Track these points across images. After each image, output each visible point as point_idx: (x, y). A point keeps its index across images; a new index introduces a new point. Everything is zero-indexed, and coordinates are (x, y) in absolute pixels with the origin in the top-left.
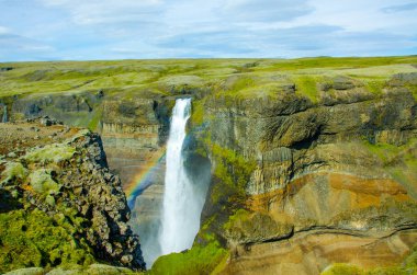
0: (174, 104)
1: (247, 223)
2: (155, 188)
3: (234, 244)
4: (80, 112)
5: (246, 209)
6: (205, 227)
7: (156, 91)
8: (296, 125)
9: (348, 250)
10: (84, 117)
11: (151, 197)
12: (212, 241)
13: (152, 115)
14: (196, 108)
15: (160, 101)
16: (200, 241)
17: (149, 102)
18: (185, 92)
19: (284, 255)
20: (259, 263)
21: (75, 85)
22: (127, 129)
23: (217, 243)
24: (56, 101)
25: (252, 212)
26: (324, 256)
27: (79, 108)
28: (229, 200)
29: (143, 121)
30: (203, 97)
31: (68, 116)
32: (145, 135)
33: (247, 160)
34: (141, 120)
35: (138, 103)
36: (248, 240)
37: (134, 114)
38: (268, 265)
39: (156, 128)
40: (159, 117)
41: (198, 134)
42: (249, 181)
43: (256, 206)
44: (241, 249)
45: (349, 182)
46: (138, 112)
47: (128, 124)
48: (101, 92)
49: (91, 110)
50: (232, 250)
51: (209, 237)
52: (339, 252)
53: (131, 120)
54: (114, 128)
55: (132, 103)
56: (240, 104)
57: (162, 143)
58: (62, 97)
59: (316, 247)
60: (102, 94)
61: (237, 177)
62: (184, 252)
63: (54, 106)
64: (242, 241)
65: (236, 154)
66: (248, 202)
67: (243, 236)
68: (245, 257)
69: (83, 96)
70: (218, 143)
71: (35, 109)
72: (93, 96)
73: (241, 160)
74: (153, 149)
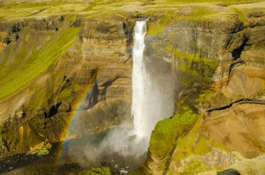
0: (134, 25)
1: (214, 99)
2: (120, 81)
3: (203, 111)
4: (50, 31)
5: (212, 90)
7: (120, 16)
8: (238, 39)
9: (257, 112)
10: (53, 34)
11: (116, 86)
12: (187, 110)
13: (122, 32)
14: (150, 27)
15: (126, 23)
16: (178, 110)
17: (121, 23)
18: (139, 17)
19: (227, 116)
20: (216, 121)
21: (33, 12)
22: (103, 41)
23: (191, 111)
24: (31, 23)
25: (215, 92)
26: (245, 116)
27: (48, 28)
28: (198, 84)
29: (115, 36)
31: (41, 34)
32: (117, 45)
33: (211, 60)
34: (113, 35)
35: (113, 23)
36: (211, 108)
37: (108, 31)
38: (220, 122)
39: (125, 40)
40: (126, 33)
41: (154, 45)
42: (214, 73)
43: (217, 88)
44: (206, 114)
45: (260, 74)
46: (112, 30)
47: (103, 38)
48: (62, 17)
49: (57, 30)
50: (202, 115)
51: (185, 108)
52: (253, 113)
53: (106, 35)
54: (92, 41)
55: (108, 24)
56: (207, 25)
57: (130, 51)
58: (35, 20)
59: (241, 111)
60: (62, 19)
61: (203, 71)
62: (171, 118)
63: (29, 27)
64: (208, 109)
65: (200, 57)
66: (212, 86)
67: (210, 106)
68: (209, 118)
69: (50, 20)
70: (178, 50)
71: (16, 29)
72: (56, 20)
73: (206, 60)
74: (121, 55)
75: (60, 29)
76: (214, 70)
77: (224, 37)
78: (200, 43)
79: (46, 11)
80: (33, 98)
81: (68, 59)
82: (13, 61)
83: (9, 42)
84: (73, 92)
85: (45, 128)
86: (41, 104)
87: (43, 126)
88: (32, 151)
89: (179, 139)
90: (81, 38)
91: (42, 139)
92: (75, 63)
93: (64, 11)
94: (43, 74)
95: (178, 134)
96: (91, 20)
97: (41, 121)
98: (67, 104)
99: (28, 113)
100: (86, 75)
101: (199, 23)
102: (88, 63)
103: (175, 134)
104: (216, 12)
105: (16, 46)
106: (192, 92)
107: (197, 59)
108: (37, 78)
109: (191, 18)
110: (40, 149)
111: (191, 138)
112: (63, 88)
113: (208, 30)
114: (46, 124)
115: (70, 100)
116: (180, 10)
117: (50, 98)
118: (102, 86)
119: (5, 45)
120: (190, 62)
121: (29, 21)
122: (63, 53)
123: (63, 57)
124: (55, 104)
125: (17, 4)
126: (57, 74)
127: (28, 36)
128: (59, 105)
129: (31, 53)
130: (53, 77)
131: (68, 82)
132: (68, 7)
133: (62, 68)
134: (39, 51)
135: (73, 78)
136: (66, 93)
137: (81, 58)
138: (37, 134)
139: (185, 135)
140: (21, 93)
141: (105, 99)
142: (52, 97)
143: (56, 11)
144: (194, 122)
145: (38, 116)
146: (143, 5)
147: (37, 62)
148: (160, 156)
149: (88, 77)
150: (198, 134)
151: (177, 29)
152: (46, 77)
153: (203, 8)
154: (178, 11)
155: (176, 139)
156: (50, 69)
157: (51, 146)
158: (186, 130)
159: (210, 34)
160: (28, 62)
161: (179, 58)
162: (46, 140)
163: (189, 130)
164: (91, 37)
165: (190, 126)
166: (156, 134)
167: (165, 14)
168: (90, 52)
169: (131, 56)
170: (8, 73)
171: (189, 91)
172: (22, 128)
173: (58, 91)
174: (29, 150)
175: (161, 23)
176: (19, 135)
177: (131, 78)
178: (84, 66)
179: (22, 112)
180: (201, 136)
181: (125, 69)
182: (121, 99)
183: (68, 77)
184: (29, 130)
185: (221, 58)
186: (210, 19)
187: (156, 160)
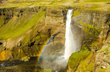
0: (67, 11)
1: (98, 45)
2: (60, 34)
3: (93, 50)
4: (34, 13)
5: (98, 42)
6: (84, 45)
7: (62, 7)
10: (35, 14)
11: (58, 36)
12: (86, 49)
13: (62, 14)
14: (74, 12)
15: (64, 10)
16: (82, 49)
17: (61, 10)
18: (70, 8)
21: (29, 5)
22: (54, 18)
23: (88, 50)
24: (27, 9)
25: (99, 42)
27: (34, 11)
28: (92, 38)
29: (59, 16)
30: (77, 9)
31: (31, 14)
32: (59, 19)
33: (98, 28)
34: (58, 15)
35: (58, 10)
37: (56, 13)
39: (63, 18)
40: (64, 15)
41: (75, 20)
42: (99, 34)
43: (100, 40)
44: (95, 52)
46: (58, 13)
49: (37, 12)
50: (92, 52)
51: (85, 48)
53: (55, 15)
54: (50, 17)
55: (56, 10)
57: (65, 22)
58: (29, 8)
60: (40, 8)
61: (94, 32)
62: (79, 52)
63: (26, 11)
64: (96, 50)
65: (94, 26)
66: (98, 39)
67: (96, 48)
68: (96, 54)
69: (35, 8)
70: (85, 23)
71: (21, 11)
72: (37, 8)
73: (96, 28)
74: (61, 23)
75: (38, 12)
76: (100, 33)
77: (105, 18)
78: (94, 20)
79: (34, 4)
80: (25, 39)
81: (40, 24)
82: (19, 23)
83: (18, 16)
84: (41, 38)
85: (28, 51)
86: (27, 41)
87: (28, 50)
88: (22, 59)
89: (81, 61)
90: (45, 16)
91: (27, 55)
92: (43, 26)
93: (41, 5)
94: (29, 29)
95: (81, 59)
96: (50, 9)
97: (27, 48)
98: (38, 42)
99: (22, 44)
100: (46, 31)
101: (94, 12)
102: (47, 26)
103: (80, 59)
104: (103, 7)
105: (21, 18)
106: (89, 41)
107: (92, 27)
108: (27, 31)
109: (91, 9)
110: (26, 59)
111: (86, 61)
112: (37, 35)
113: (98, 15)
114: (29, 49)
115: (39, 41)
116: (87, 5)
117: (31, 39)
118: (53, 36)
119: (17, 17)
120: (89, 28)
121: (27, 8)
122: (38, 21)
123: (38, 23)
124: (33, 41)
125: (24, 2)
126: (35, 30)
127: (26, 14)
128: (34, 42)
129: (26, 21)
130: (33, 31)
131: (39, 33)
132: (43, 3)
133: (37, 27)
134: (29, 20)
135: (41, 32)
136: (38, 37)
137: (45, 24)
138: (25, 53)
139: (84, 60)
140: (20, 36)
141: (54, 41)
142: (32, 39)
143: (38, 5)
144: (89, 55)
145: (26, 46)
146: (74, 3)
147: (28, 24)
148: (72, 68)
149: (47, 31)
150: (90, 60)
151: (85, 14)
152: (30, 31)
153: (97, 5)
154: (86, 6)
155: (80, 61)
156: (33, 28)
157: (30, 58)
158: (85, 58)
159: (99, 17)
160: (25, 24)
161: (85, 26)
162: (28, 56)
163: (86, 58)
164: (49, 16)
165: (87, 56)
166: (71, 58)
167: (81, 7)
168: (48, 22)
169: (65, 24)
170: (17, 28)
171: (87, 41)
172: (19, 50)
173: (34, 36)
174: (21, 58)
175: (79, 11)
176: (18, 52)
177: (65, 33)
178: (46, 27)
179: (20, 44)
180: (91, 61)
181: (63, 30)
182: (60, 42)
183: (39, 31)
184: (22, 51)
185: (103, 27)
186: (99, 10)
187: (70, 69)
